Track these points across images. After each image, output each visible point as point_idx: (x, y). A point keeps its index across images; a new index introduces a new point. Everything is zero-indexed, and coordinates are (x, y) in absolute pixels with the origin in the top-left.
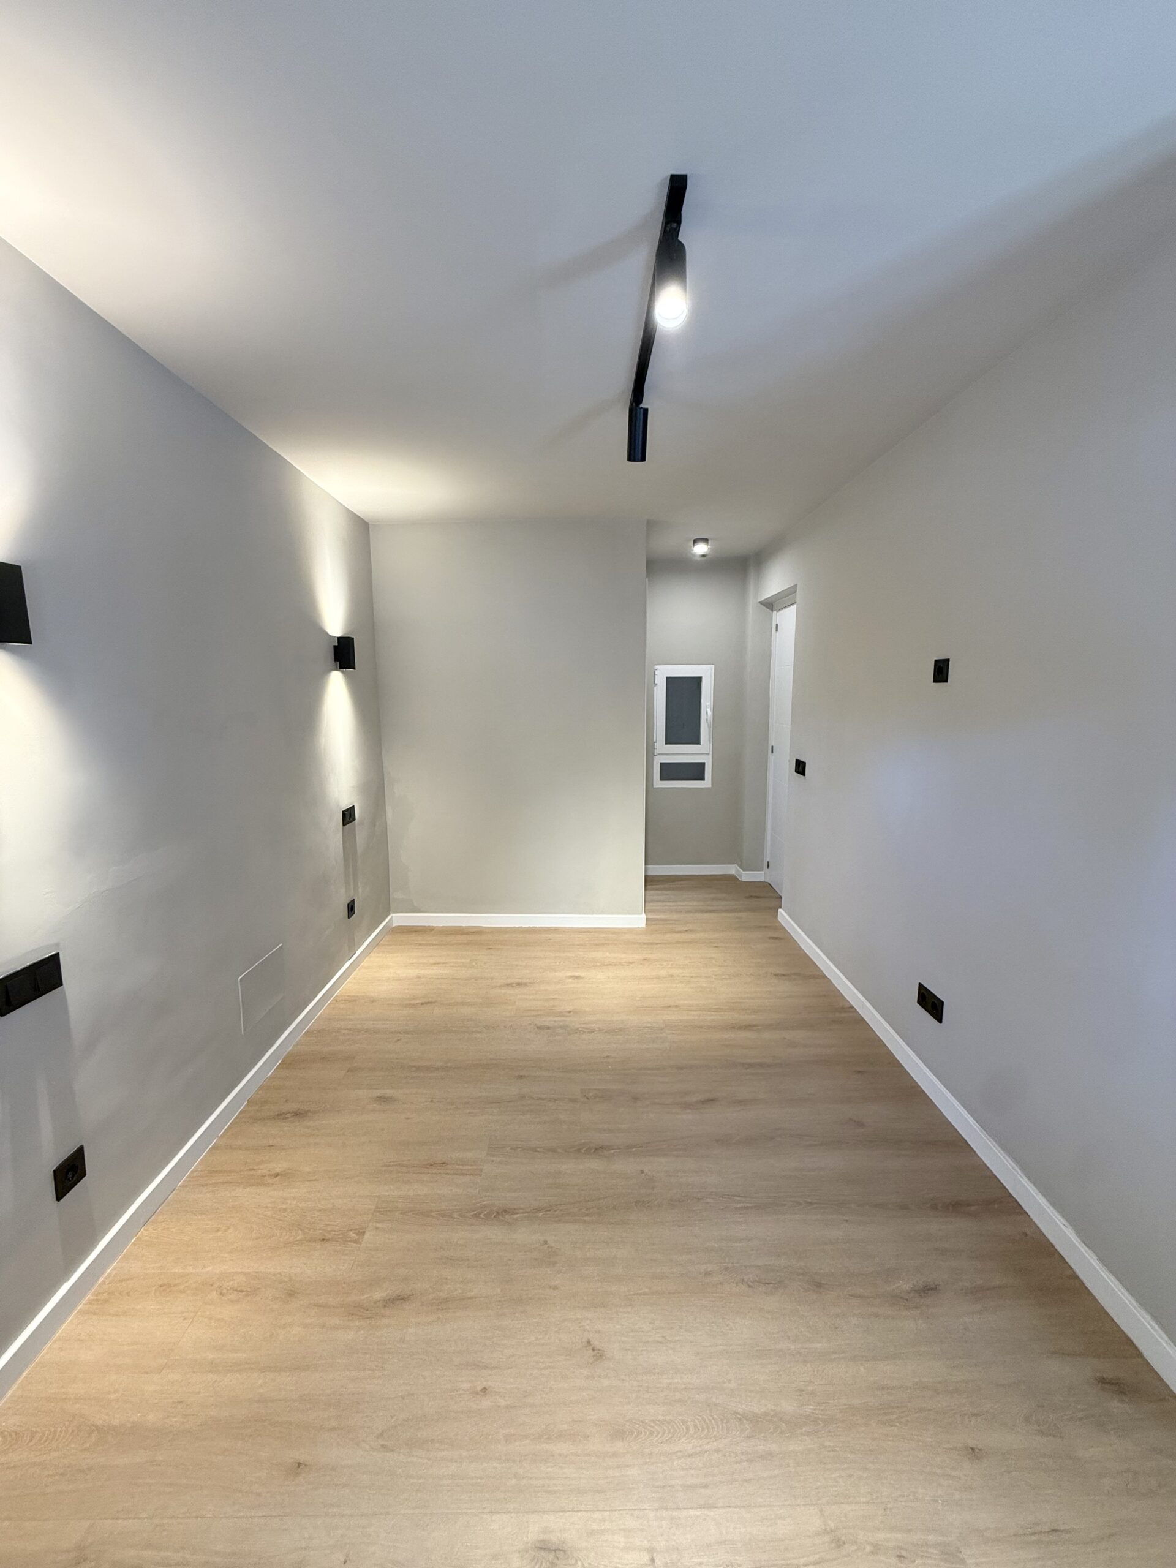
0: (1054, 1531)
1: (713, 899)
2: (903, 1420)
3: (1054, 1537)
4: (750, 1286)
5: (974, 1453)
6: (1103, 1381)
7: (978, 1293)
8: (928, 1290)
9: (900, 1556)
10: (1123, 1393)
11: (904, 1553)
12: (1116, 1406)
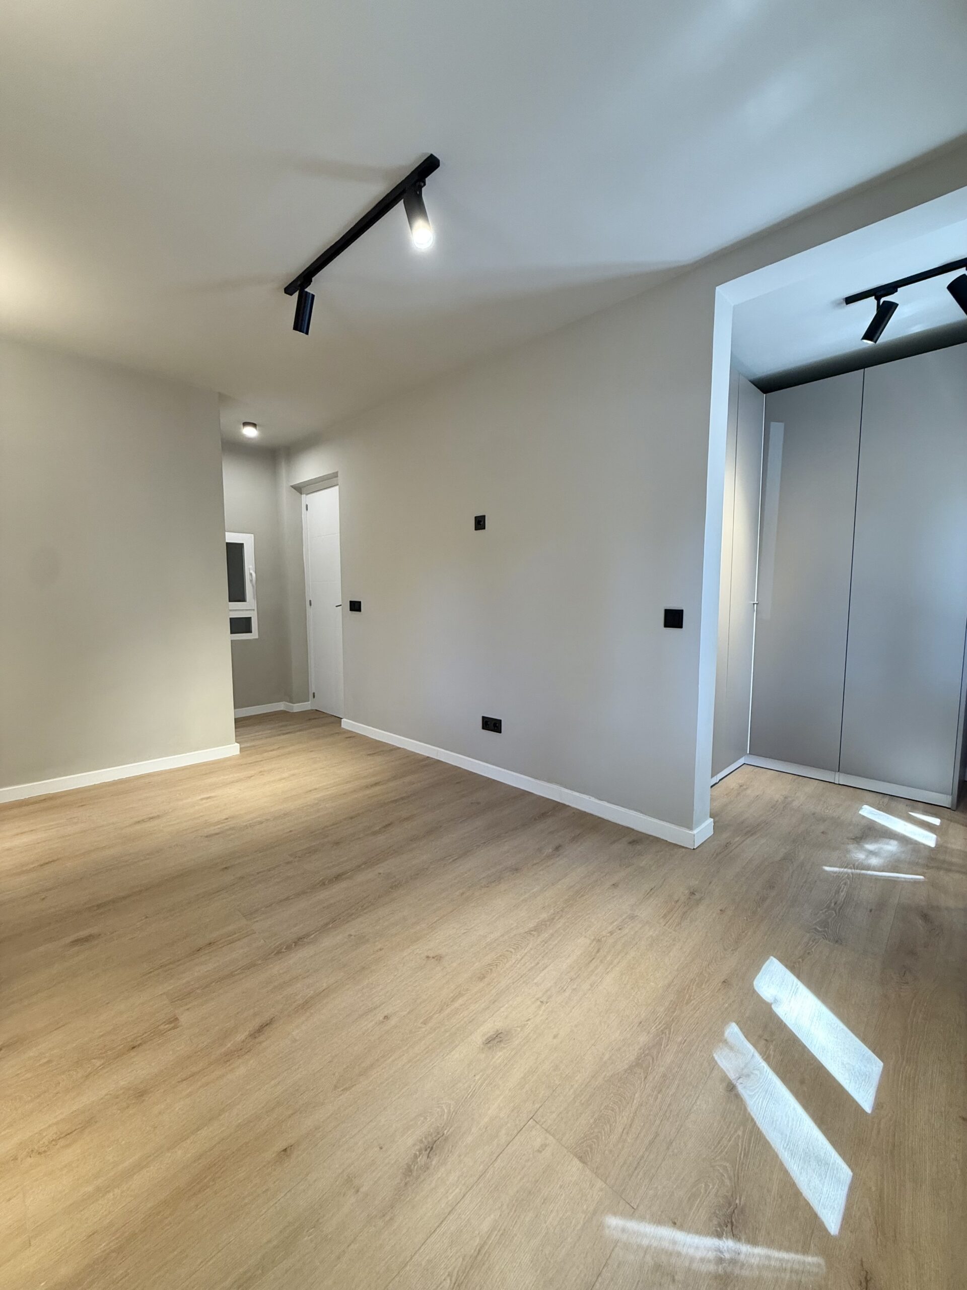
0: (652, 889)
1: (282, 726)
2: (586, 891)
3: (653, 891)
4: (488, 887)
5: (615, 885)
6: (630, 843)
7: (574, 839)
8: (557, 848)
9: (620, 929)
10: (637, 843)
11: (620, 927)
12: (639, 847)
